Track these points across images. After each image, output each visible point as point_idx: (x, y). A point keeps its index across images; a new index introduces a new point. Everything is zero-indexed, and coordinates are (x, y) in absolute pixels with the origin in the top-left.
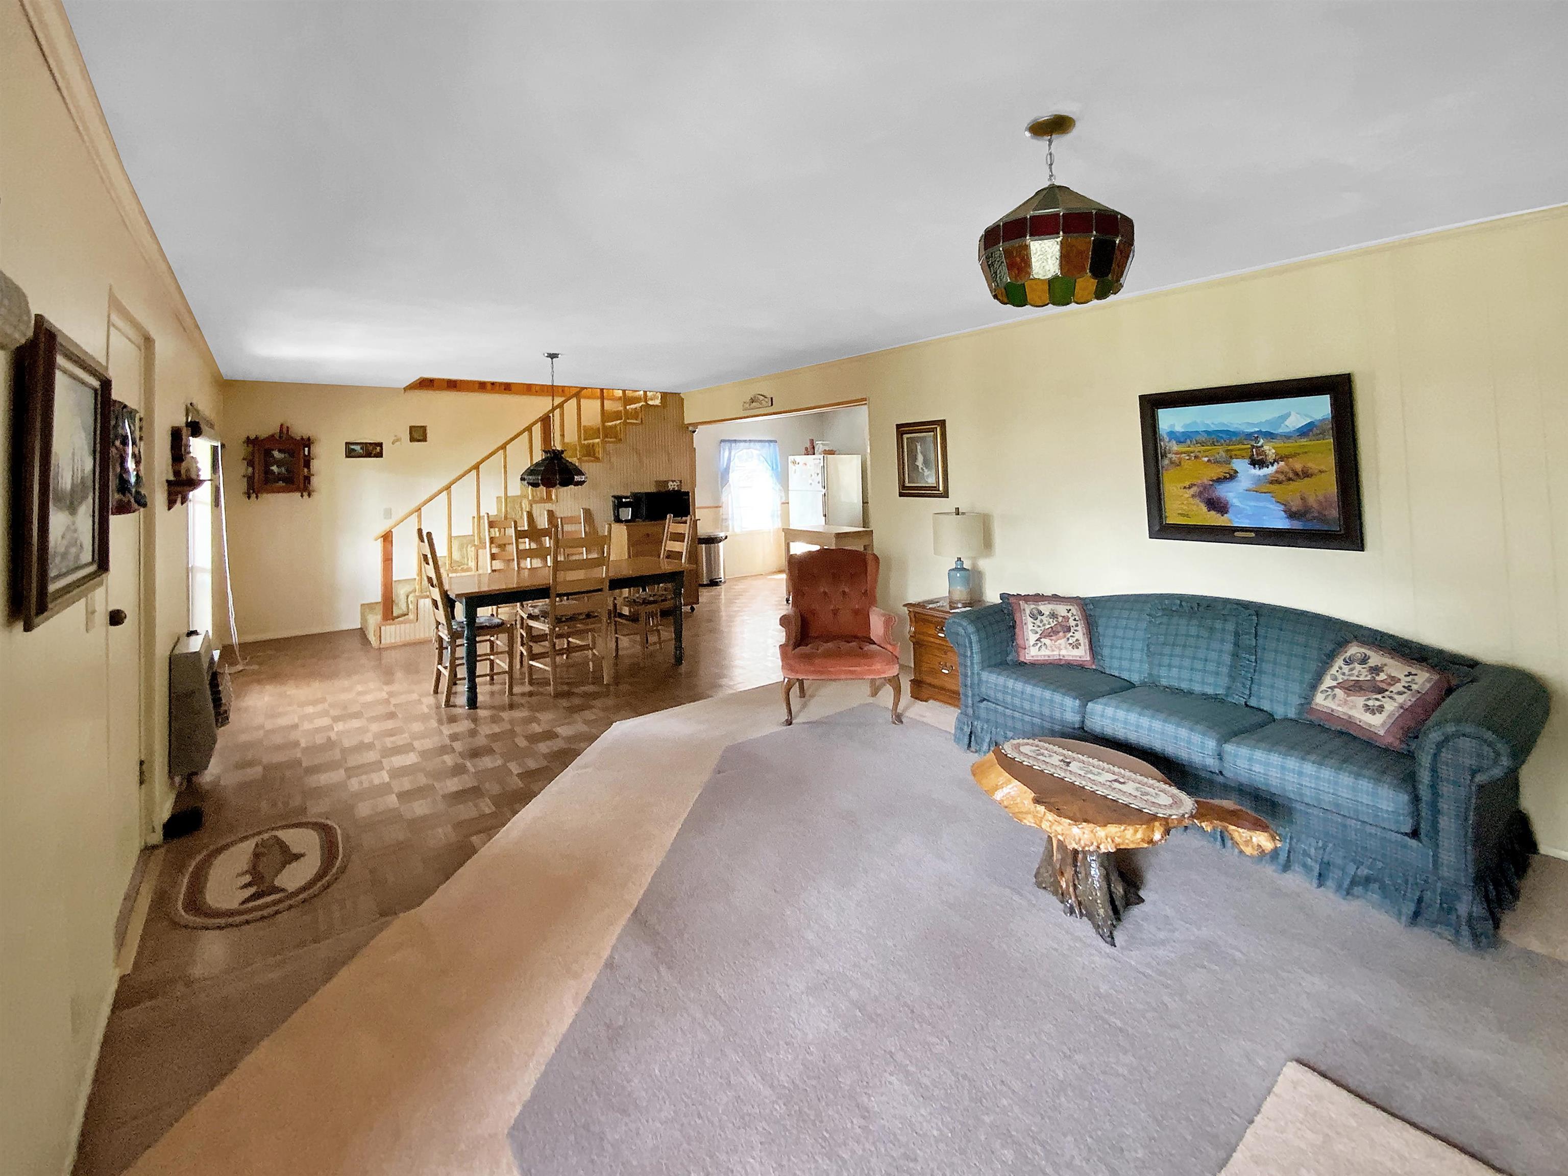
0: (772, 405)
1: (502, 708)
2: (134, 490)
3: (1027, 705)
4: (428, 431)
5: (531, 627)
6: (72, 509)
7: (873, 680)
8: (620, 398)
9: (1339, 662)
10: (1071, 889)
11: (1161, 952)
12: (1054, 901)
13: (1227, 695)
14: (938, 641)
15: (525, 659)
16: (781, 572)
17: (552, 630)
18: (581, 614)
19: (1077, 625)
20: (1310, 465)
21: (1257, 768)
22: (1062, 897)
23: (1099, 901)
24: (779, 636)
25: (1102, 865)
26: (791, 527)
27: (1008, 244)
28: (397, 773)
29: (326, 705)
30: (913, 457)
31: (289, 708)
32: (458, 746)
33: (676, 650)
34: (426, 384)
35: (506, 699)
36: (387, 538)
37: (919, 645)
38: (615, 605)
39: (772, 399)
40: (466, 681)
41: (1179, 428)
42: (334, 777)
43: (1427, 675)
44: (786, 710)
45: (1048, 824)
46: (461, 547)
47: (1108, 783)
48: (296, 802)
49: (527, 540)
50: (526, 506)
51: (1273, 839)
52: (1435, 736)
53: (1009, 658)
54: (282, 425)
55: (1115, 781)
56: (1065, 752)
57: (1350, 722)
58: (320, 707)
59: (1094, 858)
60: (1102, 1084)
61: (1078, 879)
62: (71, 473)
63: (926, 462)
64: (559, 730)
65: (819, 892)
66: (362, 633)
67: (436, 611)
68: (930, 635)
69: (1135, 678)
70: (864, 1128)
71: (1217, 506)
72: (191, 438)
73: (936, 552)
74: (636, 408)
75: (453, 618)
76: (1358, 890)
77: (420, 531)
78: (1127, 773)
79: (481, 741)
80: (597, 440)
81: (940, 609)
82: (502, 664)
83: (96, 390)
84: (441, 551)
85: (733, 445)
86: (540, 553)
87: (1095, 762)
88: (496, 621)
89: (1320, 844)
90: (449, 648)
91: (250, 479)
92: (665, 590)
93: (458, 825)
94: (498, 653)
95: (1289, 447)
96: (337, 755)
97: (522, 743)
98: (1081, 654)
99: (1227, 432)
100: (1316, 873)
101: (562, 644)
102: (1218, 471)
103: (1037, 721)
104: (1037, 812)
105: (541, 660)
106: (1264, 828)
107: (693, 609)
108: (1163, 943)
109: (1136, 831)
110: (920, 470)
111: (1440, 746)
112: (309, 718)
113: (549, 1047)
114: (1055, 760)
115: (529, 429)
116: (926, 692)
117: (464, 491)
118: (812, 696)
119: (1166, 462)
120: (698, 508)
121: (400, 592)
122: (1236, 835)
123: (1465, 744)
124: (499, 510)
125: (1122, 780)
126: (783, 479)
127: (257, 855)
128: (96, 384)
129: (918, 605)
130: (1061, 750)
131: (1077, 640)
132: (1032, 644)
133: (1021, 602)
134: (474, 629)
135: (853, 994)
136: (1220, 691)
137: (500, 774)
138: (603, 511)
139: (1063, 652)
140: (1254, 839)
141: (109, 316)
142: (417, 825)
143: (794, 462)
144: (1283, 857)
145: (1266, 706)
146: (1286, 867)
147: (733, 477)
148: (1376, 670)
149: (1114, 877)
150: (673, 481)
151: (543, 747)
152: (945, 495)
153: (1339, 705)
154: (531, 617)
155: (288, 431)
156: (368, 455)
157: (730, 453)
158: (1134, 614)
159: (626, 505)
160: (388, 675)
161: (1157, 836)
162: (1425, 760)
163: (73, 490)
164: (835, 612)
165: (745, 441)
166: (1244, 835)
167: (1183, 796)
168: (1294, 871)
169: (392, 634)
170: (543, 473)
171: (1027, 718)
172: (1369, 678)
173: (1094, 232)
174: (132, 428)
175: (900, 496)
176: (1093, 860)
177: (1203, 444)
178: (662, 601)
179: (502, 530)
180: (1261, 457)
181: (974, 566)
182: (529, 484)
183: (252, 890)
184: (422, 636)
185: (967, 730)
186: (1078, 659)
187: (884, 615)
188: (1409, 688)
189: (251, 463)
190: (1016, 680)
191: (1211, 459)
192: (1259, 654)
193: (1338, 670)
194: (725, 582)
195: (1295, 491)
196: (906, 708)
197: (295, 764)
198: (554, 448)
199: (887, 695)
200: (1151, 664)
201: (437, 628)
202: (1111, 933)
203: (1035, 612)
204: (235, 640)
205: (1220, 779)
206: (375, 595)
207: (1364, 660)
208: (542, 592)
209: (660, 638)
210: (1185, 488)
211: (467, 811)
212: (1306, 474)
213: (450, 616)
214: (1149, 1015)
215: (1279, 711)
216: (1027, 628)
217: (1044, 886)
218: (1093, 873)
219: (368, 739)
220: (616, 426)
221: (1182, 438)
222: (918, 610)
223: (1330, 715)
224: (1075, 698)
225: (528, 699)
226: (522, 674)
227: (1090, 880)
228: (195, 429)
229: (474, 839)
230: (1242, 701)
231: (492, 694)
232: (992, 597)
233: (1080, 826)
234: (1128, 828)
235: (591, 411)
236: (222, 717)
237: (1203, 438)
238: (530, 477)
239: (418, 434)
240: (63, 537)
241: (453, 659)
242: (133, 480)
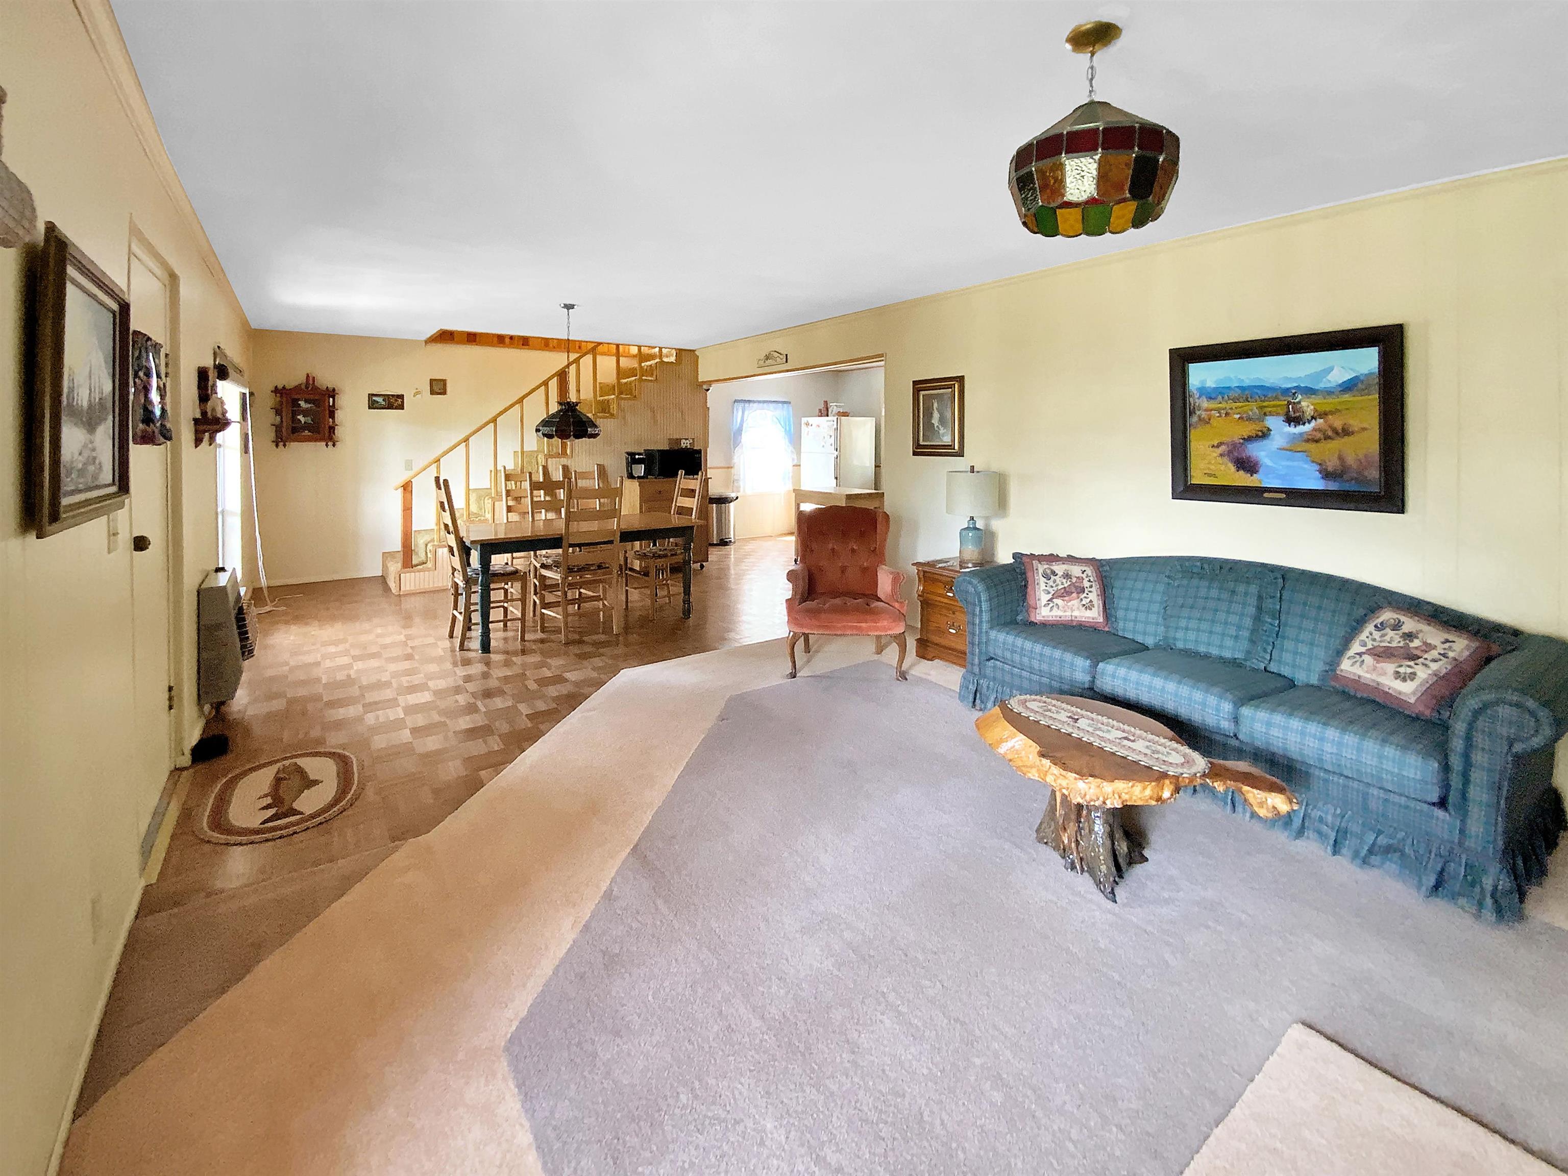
0: (787, 362)
1: (515, 653)
2: (158, 425)
3: (1036, 664)
4: (448, 385)
5: (545, 576)
6: (91, 426)
7: (878, 637)
8: (634, 356)
9: (1370, 628)
10: (1073, 845)
11: (1164, 910)
12: (1056, 856)
13: (1245, 660)
14: (946, 601)
15: (538, 607)
16: (792, 534)
17: (564, 579)
18: (592, 565)
19: (1091, 587)
20: (1351, 422)
21: (1275, 732)
22: (1064, 852)
23: (1101, 858)
24: (786, 590)
25: (1106, 822)
26: (802, 488)
27: (1041, 164)
28: (411, 710)
29: (347, 645)
30: (929, 414)
31: (314, 647)
32: (471, 687)
33: (684, 603)
34: (446, 337)
35: (518, 645)
36: (407, 487)
37: (926, 604)
38: (626, 559)
39: (786, 355)
40: (480, 626)
41: (1210, 384)
42: (352, 711)
43: (1466, 642)
44: (790, 664)
45: (1052, 778)
46: (479, 499)
47: (1117, 740)
48: (315, 733)
49: (542, 492)
50: (541, 459)
51: (1291, 802)
52: (1473, 703)
53: (1019, 618)
54: (308, 376)
55: (1126, 738)
56: (1074, 709)
57: (1377, 688)
58: (341, 648)
59: (1099, 815)
60: (1097, 1034)
61: (1081, 835)
62: (88, 392)
63: (942, 421)
64: (568, 675)
65: (817, 837)
66: (383, 580)
67: (452, 557)
68: (940, 595)
69: (1150, 641)
70: (855, 1063)
71: (1247, 465)
72: (218, 380)
73: (949, 510)
74: (651, 366)
75: (469, 565)
76: (1375, 860)
77: (437, 479)
78: (1138, 732)
79: (493, 683)
80: (613, 396)
81: (950, 568)
82: (515, 611)
83: (114, 313)
84: (459, 502)
85: (747, 405)
86: (553, 506)
87: (1105, 719)
88: (510, 569)
89: (1338, 811)
90: (464, 593)
91: (278, 428)
92: (676, 545)
93: (468, 760)
94: (512, 600)
95: (1328, 403)
96: (355, 691)
97: (533, 686)
98: (1094, 615)
99: (1262, 387)
100: (1332, 842)
101: (573, 594)
102: (1248, 429)
103: (1045, 680)
104: (1042, 765)
105: (555, 609)
106: (1281, 790)
107: (702, 567)
108: (1167, 902)
109: (1144, 788)
110: (936, 429)
111: (1477, 713)
112: (332, 656)
113: (546, 968)
114: (1063, 716)
115: (545, 383)
116: (931, 651)
117: (481, 444)
118: (817, 652)
119: (1195, 419)
120: (710, 468)
121: (419, 542)
122: (1250, 797)
123: (1504, 711)
124: (516, 464)
125: (1132, 738)
126: (795, 440)
127: (278, 780)
128: (115, 306)
129: (928, 564)
130: (1069, 707)
131: (1091, 601)
132: (1043, 605)
133: (1034, 562)
134: (489, 576)
135: (847, 935)
136: (1239, 655)
137: (509, 713)
138: (616, 465)
139: (1076, 613)
140: (1270, 801)
141: (130, 246)
142: (430, 757)
143: (807, 424)
144: (1297, 822)
145: (1286, 671)
146: (1300, 833)
147: (745, 438)
148: (1410, 636)
149: (1118, 835)
150: (686, 439)
151: (553, 691)
152: (960, 454)
153: (1367, 672)
154: (544, 566)
155: (314, 381)
156: (390, 407)
157: (743, 413)
158: (1152, 577)
159: (639, 462)
160: (407, 619)
161: (1166, 794)
162: (1459, 727)
163: (90, 406)
164: (843, 570)
165: (759, 402)
166: (1259, 796)
167: (1196, 756)
168: (1308, 838)
169: (411, 581)
170: (558, 425)
171: (1035, 678)
172: (1401, 644)
173: (1136, 149)
174: (157, 360)
175: (913, 455)
176: (1098, 817)
177: (1235, 400)
178: (672, 555)
179: (518, 483)
180: (1298, 414)
181: (987, 525)
182: (544, 435)
183: (271, 812)
184: (440, 585)
185: (972, 688)
186: (1091, 620)
187: (892, 573)
188: (1444, 655)
189: (278, 412)
190: (1025, 638)
191: (1244, 416)
192: (1283, 618)
193: (1368, 635)
194: (734, 542)
195: (1330, 451)
196: (911, 667)
197: (317, 698)
198: (568, 400)
199: (892, 653)
200: (1167, 627)
201: (453, 574)
202: (1113, 889)
203: (1049, 572)
204: (264, 582)
205: (1234, 742)
206: (396, 545)
207: (1397, 626)
208: (555, 542)
209: (669, 592)
210: (1213, 446)
211: (477, 748)
212: (1346, 432)
213: (466, 563)
214: (1149, 971)
215: (1301, 677)
216: (1039, 589)
217: (1045, 841)
218: (1096, 829)
219: (385, 677)
220: (631, 383)
221: (1211, 394)
222: (926, 569)
223: (1357, 682)
224: (1087, 658)
225: (541, 646)
226: (535, 621)
227: (1093, 836)
228: (223, 373)
229: (483, 773)
230: (1262, 666)
231: (506, 639)
232: (1004, 557)
233: (1086, 781)
234: (1137, 784)
235: (607, 366)
236: (247, 651)
237: (1233, 394)
238: (545, 428)
239: (438, 387)
240: (80, 454)
241: (468, 604)
242: (158, 412)
